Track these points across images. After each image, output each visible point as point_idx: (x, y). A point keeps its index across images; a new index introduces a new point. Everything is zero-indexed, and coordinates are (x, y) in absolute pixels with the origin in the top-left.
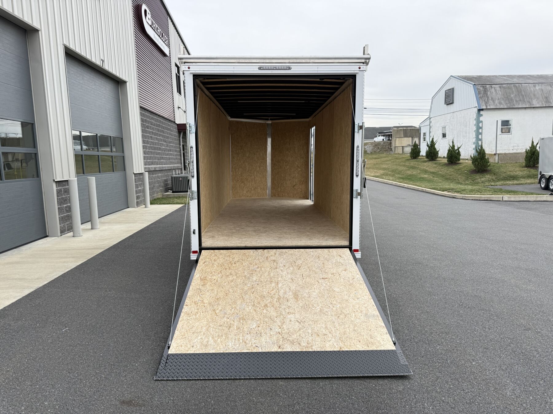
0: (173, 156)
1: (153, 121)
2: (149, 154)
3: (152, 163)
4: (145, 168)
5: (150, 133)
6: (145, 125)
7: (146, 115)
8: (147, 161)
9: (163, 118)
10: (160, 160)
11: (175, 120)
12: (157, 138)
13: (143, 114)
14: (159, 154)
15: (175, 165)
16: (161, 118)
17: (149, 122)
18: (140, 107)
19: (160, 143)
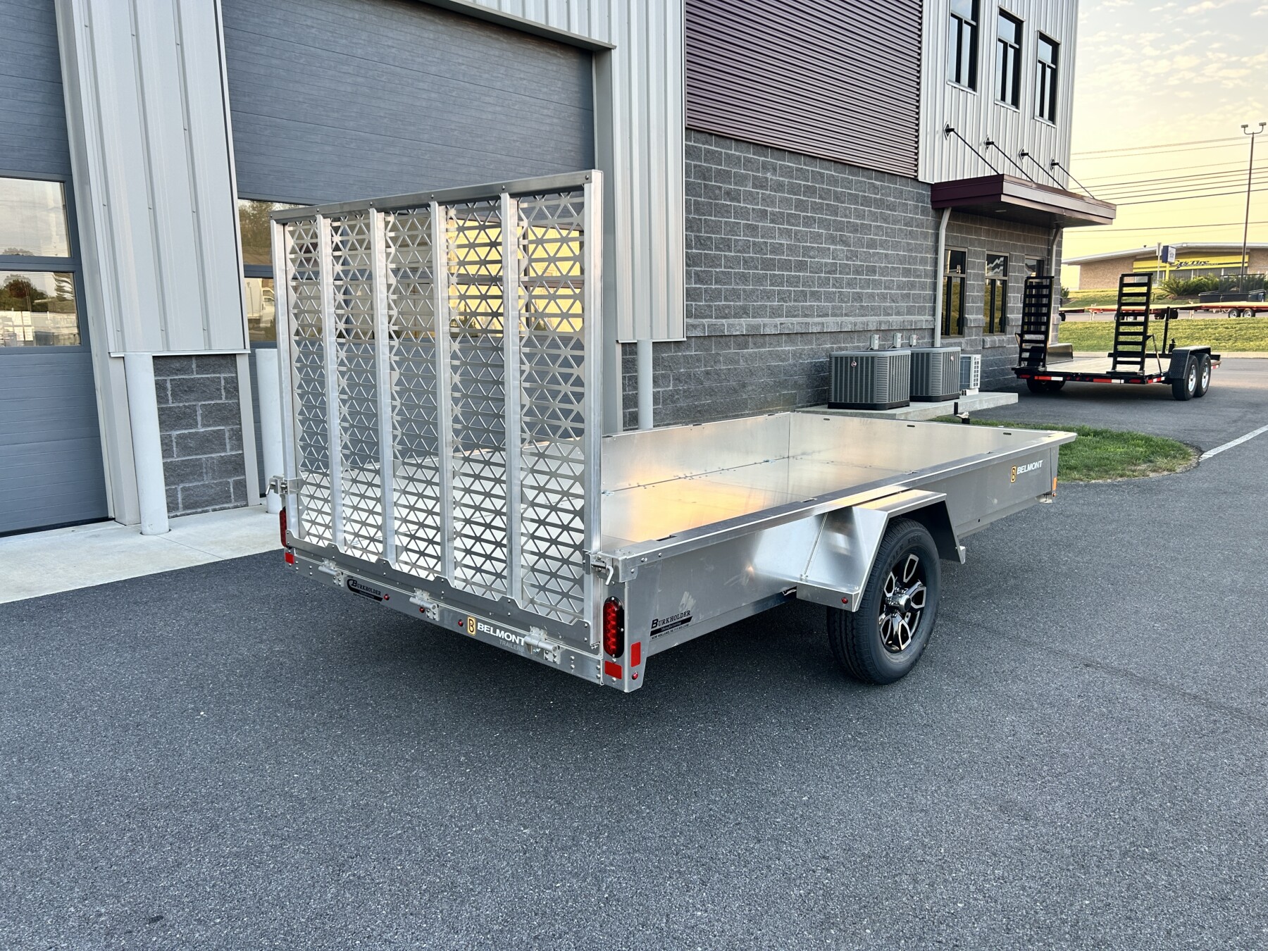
0: (885, 288)
1: (769, 175)
2: (725, 284)
3: (744, 312)
4: (689, 327)
5: (743, 213)
6: (720, 188)
7: (728, 156)
8: (710, 306)
9: (840, 166)
10: (795, 301)
11: (916, 171)
12: (788, 232)
13: (708, 151)
14: (793, 281)
15: (894, 318)
16: (826, 163)
17: (742, 180)
18: (686, 128)
19: (803, 247)
